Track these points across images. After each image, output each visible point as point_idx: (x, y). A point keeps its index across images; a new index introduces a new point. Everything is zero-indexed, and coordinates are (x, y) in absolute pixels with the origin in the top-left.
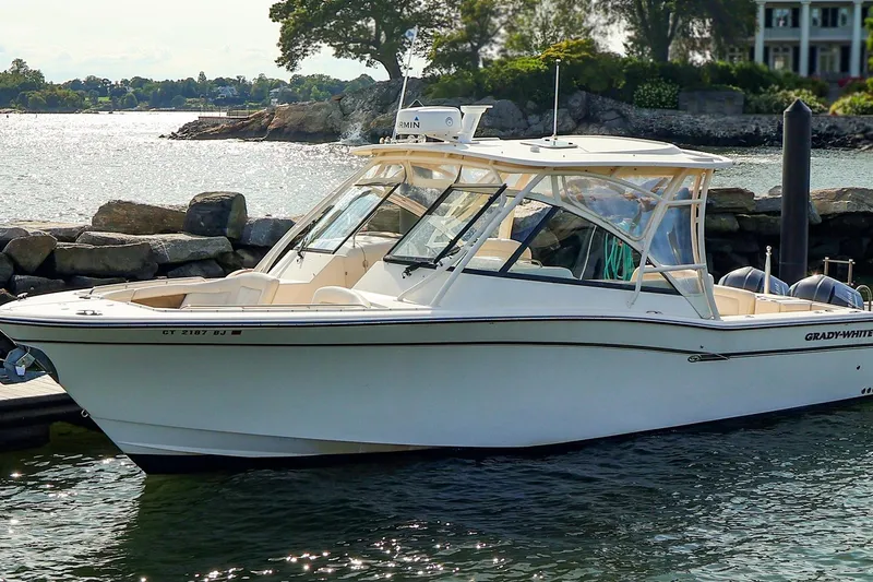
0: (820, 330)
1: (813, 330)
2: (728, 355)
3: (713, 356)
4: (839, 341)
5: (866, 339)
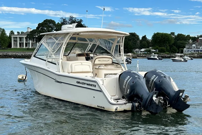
0: (80, 81)
3: (59, 82)
4: (86, 86)
5: (93, 88)
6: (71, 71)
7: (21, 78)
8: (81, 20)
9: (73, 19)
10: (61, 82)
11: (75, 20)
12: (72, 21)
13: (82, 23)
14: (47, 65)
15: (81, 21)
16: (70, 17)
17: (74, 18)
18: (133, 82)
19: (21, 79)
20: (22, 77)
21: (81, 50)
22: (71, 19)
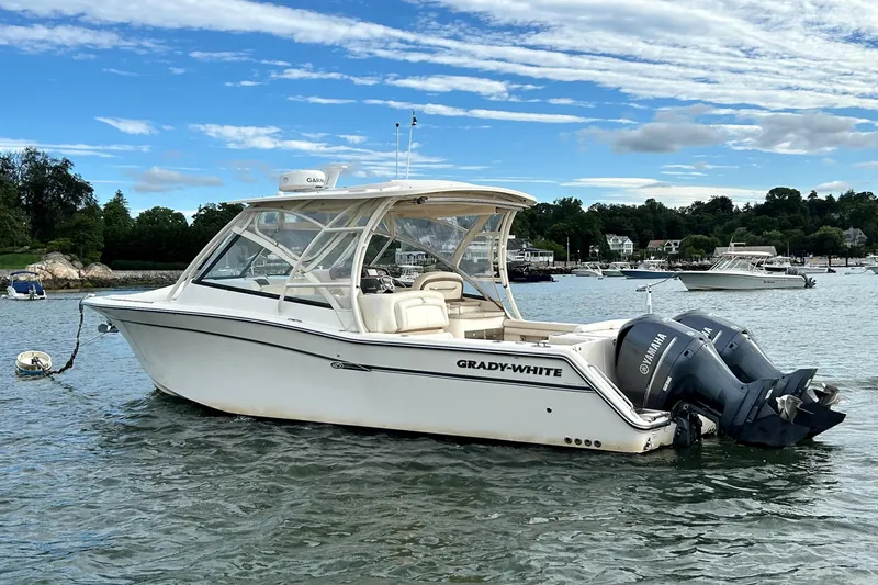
3: (354, 365)
4: (508, 374)
5: (551, 379)
6: (395, 328)
7: (29, 363)
8: (68, 161)
9: (39, 158)
10: (370, 368)
11: (46, 162)
12: (33, 164)
13: (70, 172)
14: (280, 311)
15: (66, 163)
16: (26, 152)
17: (38, 154)
18: (687, 353)
19: (33, 368)
20: (33, 361)
21: (71, 261)
22: (30, 156)
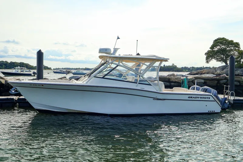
0: (193, 96)
1: (191, 96)
2: (165, 99)
